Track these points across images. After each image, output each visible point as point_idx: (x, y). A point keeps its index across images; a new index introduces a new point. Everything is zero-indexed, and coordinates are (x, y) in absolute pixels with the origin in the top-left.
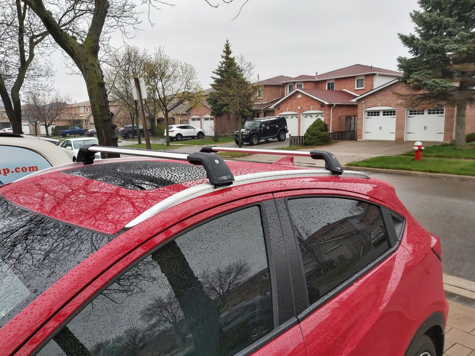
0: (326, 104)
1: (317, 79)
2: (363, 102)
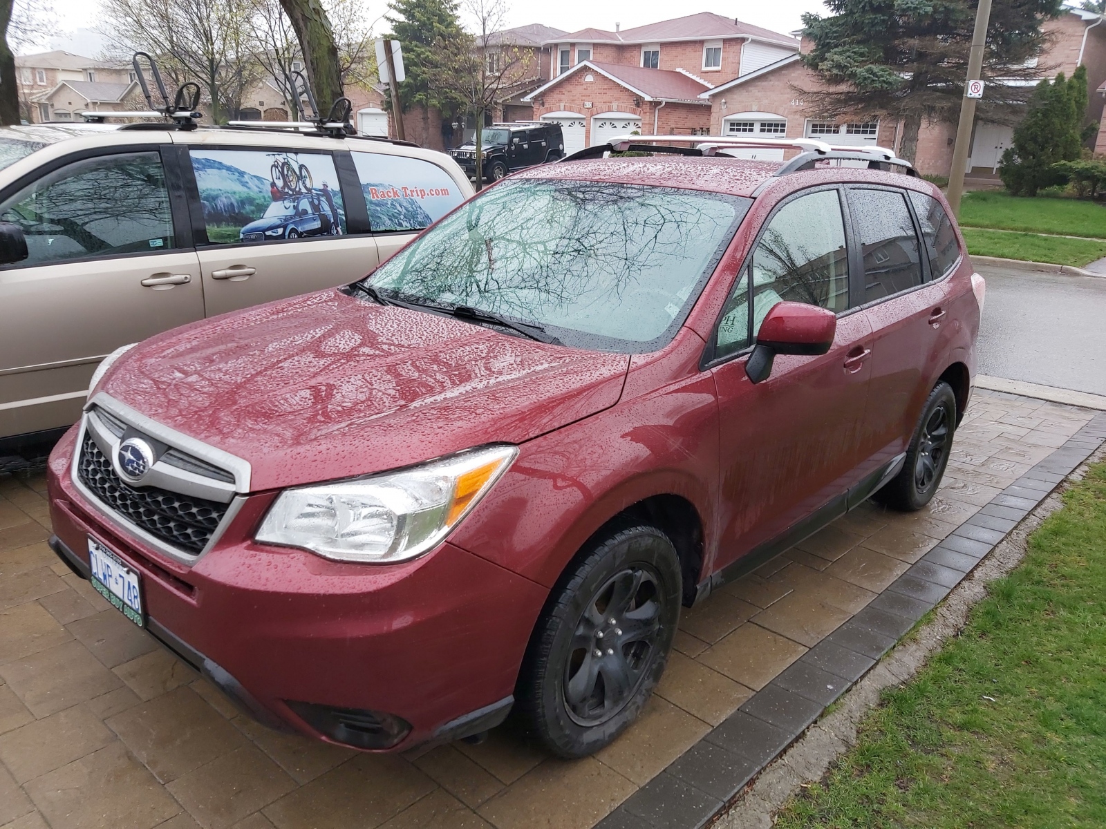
0: (645, 99)
1: (622, 41)
2: (723, 101)
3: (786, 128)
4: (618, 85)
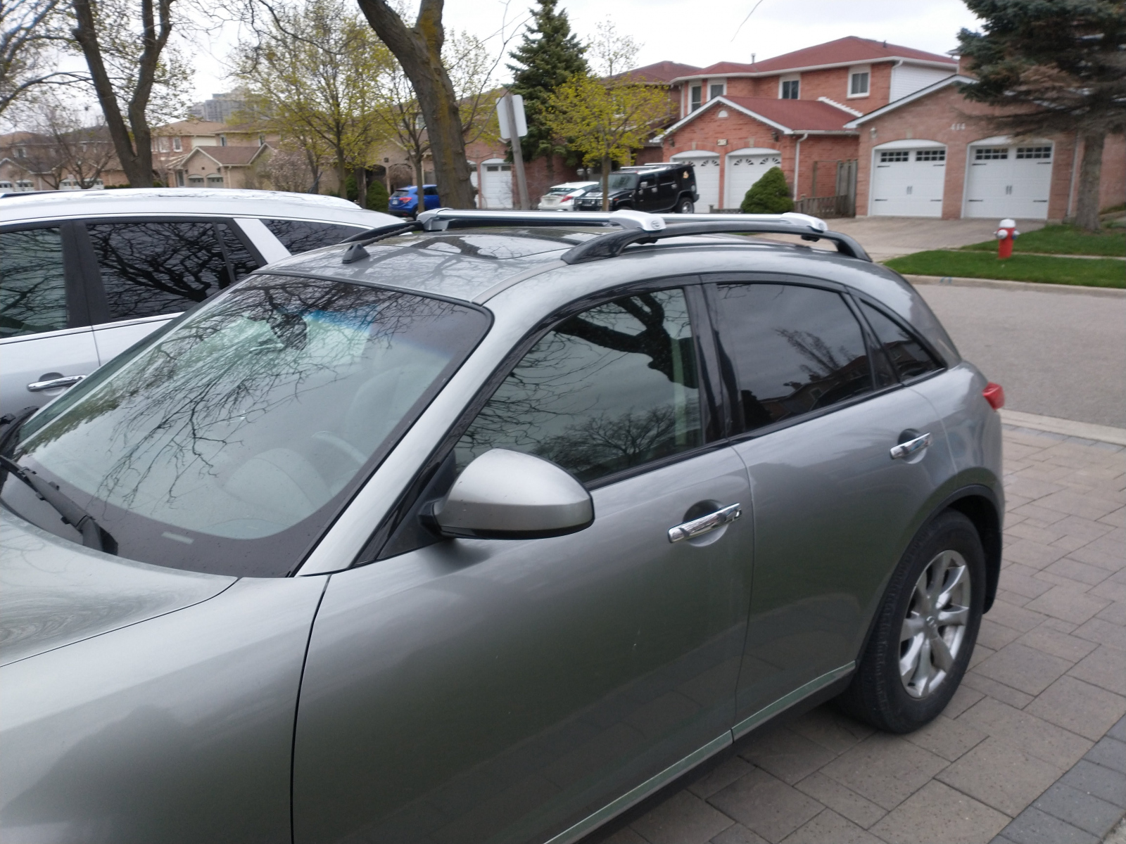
0: (785, 133)
3: (946, 155)
4: (754, 120)
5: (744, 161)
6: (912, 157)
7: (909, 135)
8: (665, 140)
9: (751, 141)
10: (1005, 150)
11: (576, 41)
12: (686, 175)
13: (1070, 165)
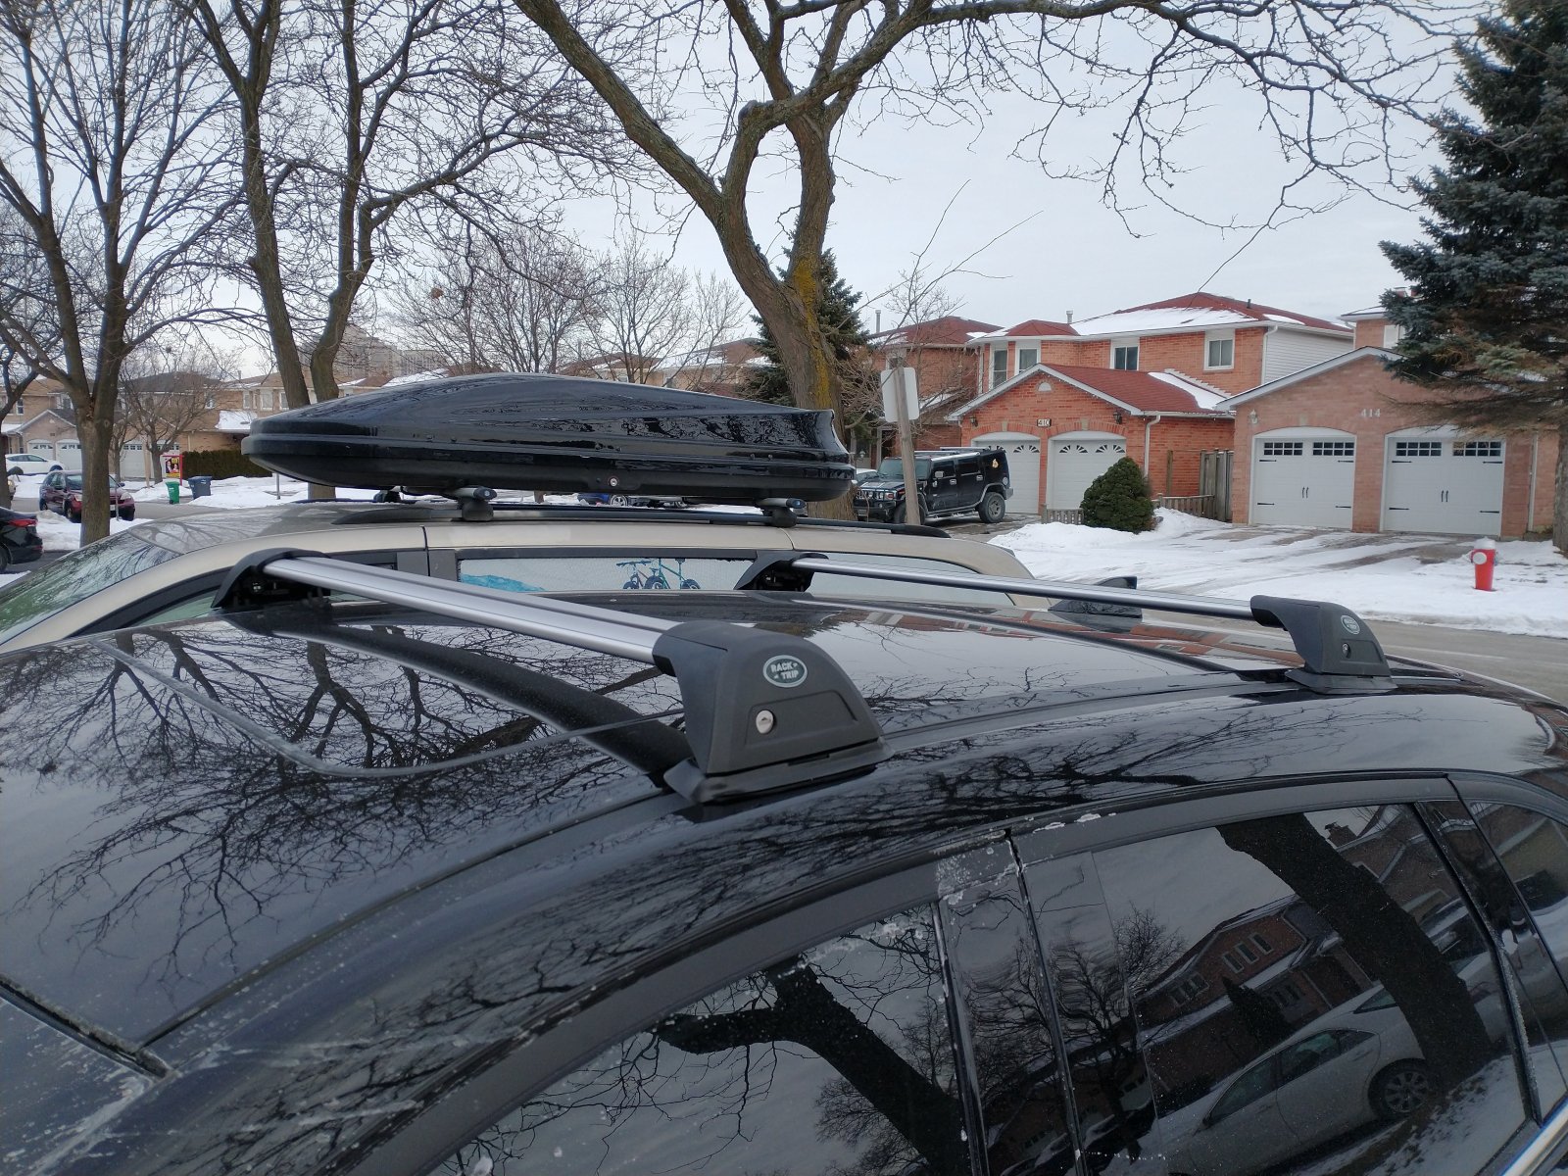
0: (1133, 413)
2: (1253, 413)
3: (1355, 449)
4: (1089, 395)
5: (1073, 447)
6: (1308, 449)
7: (1303, 421)
8: (965, 417)
9: (1084, 422)
10: (1437, 445)
11: (843, 288)
12: (995, 464)
13: (1527, 466)
